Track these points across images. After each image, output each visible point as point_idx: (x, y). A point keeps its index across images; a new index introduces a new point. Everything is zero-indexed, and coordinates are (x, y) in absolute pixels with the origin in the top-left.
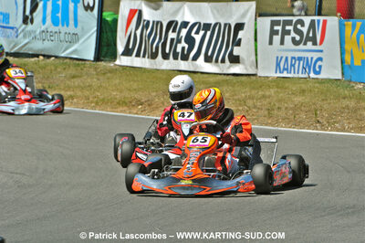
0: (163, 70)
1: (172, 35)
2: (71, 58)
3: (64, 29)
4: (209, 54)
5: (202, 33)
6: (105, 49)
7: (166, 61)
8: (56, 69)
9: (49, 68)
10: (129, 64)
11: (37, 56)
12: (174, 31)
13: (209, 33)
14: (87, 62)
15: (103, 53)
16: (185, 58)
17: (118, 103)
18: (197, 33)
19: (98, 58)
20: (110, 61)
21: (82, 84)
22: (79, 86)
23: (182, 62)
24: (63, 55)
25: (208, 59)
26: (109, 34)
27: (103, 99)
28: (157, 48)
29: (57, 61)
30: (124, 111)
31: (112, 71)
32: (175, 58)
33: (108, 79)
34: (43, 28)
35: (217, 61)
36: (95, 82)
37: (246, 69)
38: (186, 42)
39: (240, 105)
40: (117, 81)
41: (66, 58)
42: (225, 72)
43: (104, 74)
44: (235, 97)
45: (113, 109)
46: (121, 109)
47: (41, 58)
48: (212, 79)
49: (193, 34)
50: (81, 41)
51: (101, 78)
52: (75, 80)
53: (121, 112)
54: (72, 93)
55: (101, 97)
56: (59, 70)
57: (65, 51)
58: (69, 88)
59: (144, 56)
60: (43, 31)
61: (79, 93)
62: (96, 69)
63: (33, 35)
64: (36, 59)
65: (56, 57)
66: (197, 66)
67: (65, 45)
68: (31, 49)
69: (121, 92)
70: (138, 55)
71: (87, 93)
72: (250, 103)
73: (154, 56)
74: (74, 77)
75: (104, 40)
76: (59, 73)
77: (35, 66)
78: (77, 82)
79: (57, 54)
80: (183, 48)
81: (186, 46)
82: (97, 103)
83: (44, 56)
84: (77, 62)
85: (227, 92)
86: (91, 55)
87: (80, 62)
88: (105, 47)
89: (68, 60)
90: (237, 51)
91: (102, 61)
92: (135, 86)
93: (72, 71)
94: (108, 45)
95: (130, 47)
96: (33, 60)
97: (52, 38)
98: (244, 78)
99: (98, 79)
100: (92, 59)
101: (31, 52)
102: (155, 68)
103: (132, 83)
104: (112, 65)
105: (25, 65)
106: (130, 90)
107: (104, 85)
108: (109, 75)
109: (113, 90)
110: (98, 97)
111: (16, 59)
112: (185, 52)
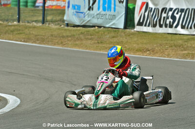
0: (159, 33)
1: (164, 15)
2: (112, 28)
3: (108, 13)
4: (183, 24)
5: (180, 13)
6: (129, 23)
7: (161, 29)
8: (104, 33)
9: (100, 33)
10: (142, 30)
11: (94, 26)
12: (165, 13)
13: (183, 14)
14: (120, 30)
15: (128, 25)
16: (171, 26)
17: (137, 50)
18: (177, 13)
19: (125, 27)
20: (132, 29)
21: (117, 41)
22: (116, 42)
23: (170, 29)
24: (107, 26)
25: (183, 27)
26: (131, 15)
27: (129, 48)
28: (156, 22)
29: (105, 29)
30: (140, 55)
31: (133, 34)
32: (166, 26)
33: (131, 38)
34: (98, 12)
35: (187, 28)
36: (125, 40)
38: (171, 18)
40: (136, 39)
41: (109, 27)
42: (192, 34)
43: (129, 36)
45: (134, 53)
46: (138, 53)
47: (96, 27)
48: (185, 37)
49: (175, 14)
50: (117, 19)
51: (128, 37)
52: (114, 39)
53: (138, 55)
55: (128, 47)
56: (106, 34)
58: (111, 43)
59: (149, 26)
60: (98, 14)
62: (125, 33)
63: (92, 16)
64: (94, 28)
65: (104, 27)
66: (177, 31)
67: (109, 21)
68: (91, 23)
69: (138, 44)
73: (155, 26)
74: (113, 37)
75: (128, 20)
76: (106, 35)
77: (94, 32)
78: (115, 40)
79: (105, 26)
80: (170, 22)
81: (172, 21)
82: (126, 50)
83: (98, 26)
84: (115, 30)
85: (194, 44)
86: (122, 26)
87: (116, 30)
88: (129, 22)
89: (110, 29)
91: (127, 29)
92: (145, 41)
93: (113, 34)
94: (131, 21)
95: (141, 21)
96: (92, 29)
97: (102, 18)
99: (126, 38)
100: (123, 28)
101: (91, 25)
102: (155, 32)
103: (143, 40)
104: (133, 31)
105: (88, 31)
106: (142, 44)
107: (129, 41)
108: (131, 36)
109: (134, 44)
110: (126, 47)
111: (84, 28)
112: (171, 24)
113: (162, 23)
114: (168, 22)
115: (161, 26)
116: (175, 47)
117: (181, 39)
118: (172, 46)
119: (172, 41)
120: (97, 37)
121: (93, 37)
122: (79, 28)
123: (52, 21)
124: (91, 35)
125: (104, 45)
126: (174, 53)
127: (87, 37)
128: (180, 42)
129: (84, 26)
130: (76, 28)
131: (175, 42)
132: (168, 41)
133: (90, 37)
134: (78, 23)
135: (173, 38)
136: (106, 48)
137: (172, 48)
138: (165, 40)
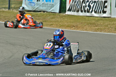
0: (81, 16)
1: (84, 5)
3: (49, 3)
4: (96, 10)
5: (93, 4)
6: (62, 9)
7: (82, 13)
8: (47, 15)
9: (45, 15)
11: (41, 11)
12: (84, 3)
14: (57, 13)
15: (62, 10)
16: (88, 12)
17: (67, 26)
19: (60, 12)
20: (64, 13)
21: (55, 20)
22: (54, 21)
23: (88, 13)
24: (49, 11)
25: (95, 12)
26: (64, 4)
28: (79, 9)
29: (47, 13)
30: (69, 29)
33: (63, 19)
35: (98, 13)
37: (108, 15)
39: (106, 27)
40: (66, 19)
41: (50, 12)
42: (101, 16)
43: (62, 17)
44: (104, 24)
45: (65, 28)
46: (68, 28)
47: (42, 12)
48: (97, 19)
49: (90, 4)
50: (54, 7)
51: (61, 18)
53: (68, 29)
54: (52, 23)
55: (62, 24)
56: (48, 16)
57: (49, 10)
58: (51, 22)
59: (75, 11)
61: (54, 23)
62: (59, 15)
63: (39, 5)
64: (40, 12)
65: (47, 12)
66: (92, 14)
67: (50, 8)
68: (39, 9)
69: (68, 23)
70: (73, 11)
71: (57, 23)
72: (109, 26)
73: (78, 11)
74: (52, 18)
75: (62, 7)
76: (48, 17)
78: (53, 20)
79: (47, 11)
80: (87, 9)
82: (60, 26)
83: (43, 11)
84: (53, 13)
85: (102, 22)
86: (58, 11)
87: (54, 13)
90: (105, 9)
91: (61, 13)
93: (52, 16)
94: (63, 8)
95: (70, 8)
96: (39, 13)
97: (46, 6)
98: (107, 18)
99: (60, 19)
100: (58, 12)
101: (39, 10)
102: (78, 15)
103: (71, 20)
104: (64, 14)
105: (37, 14)
106: (70, 22)
107: (62, 21)
108: (64, 17)
109: (65, 22)
110: (60, 24)
111: (34, 13)
112: (88, 10)
113: (82, 10)
114: (86, 9)
115: (82, 11)
116: (91, 24)
117: (94, 20)
118: (88, 24)
119: (88, 20)
120: (42, 18)
121: (40, 18)
122: (31, 12)
123: (14, 8)
124: (39, 17)
125: (46, 23)
126: (89, 28)
127: (36, 18)
128: (94, 21)
129: (34, 11)
130: (29, 12)
131: (90, 22)
132: (86, 20)
133: (38, 18)
134: (31, 9)
135: (89, 19)
136: (48, 25)
137: (88, 25)
138: (84, 20)
